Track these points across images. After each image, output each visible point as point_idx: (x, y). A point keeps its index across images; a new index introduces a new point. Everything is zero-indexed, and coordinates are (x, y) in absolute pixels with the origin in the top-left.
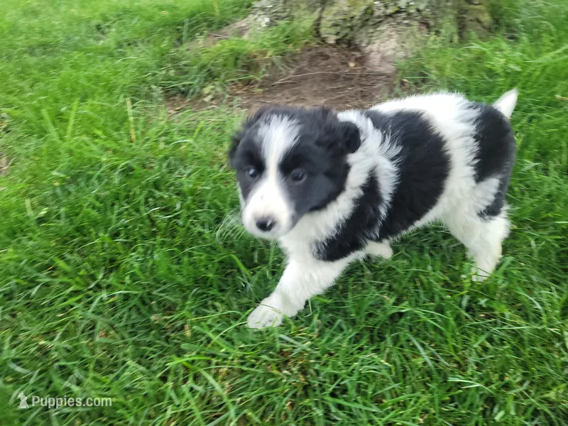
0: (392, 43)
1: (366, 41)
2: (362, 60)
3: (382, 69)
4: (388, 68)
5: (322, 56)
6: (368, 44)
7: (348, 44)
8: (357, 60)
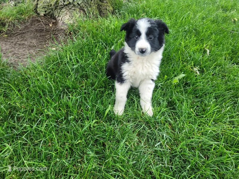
0: (67, 17)
1: (57, 15)
2: (55, 24)
3: (62, 28)
4: (64, 27)
5: (37, 21)
6: (58, 17)
7: (50, 16)
8: (53, 23)
